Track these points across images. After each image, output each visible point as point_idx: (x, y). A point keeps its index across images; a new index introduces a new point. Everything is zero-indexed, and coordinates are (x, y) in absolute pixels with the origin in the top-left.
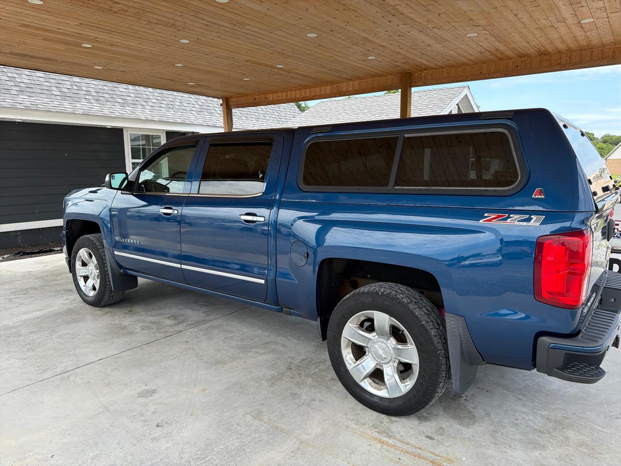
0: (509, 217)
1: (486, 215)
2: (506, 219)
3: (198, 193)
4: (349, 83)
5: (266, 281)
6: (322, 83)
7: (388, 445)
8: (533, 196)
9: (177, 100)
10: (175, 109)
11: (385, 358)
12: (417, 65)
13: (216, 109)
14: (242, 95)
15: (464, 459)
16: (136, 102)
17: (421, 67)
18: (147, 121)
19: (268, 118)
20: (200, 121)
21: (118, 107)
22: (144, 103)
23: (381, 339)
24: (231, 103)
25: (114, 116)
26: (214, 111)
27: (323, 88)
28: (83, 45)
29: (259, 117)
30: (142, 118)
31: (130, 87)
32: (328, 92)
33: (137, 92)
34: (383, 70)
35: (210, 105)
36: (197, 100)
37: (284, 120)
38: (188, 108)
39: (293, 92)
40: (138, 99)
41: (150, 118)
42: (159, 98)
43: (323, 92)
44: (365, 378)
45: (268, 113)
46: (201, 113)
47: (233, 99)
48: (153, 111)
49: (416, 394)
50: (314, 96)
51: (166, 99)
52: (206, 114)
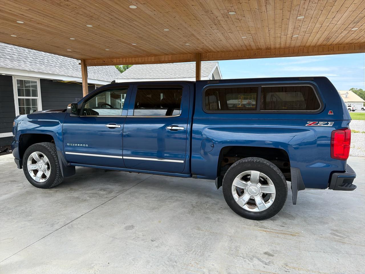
0: (318, 123)
1: (308, 122)
2: (317, 124)
3: (133, 116)
4: (166, 56)
5: (185, 162)
6: (150, 55)
7: (268, 231)
8: (329, 114)
9: (45, 59)
10: (45, 65)
11: (256, 193)
12: (207, 50)
13: (70, 66)
14: (95, 58)
15: (302, 232)
16: (20, 59)
17: (208, 51)
18: (30, 72)
19: (100, 73)
20: (63, 73)
21: (8, 62)
22: (25, 60)
23: (253, 184)
24: (87, 63)
25: (8, 67)
26: (69, 67)
27: (150, 58)
28: (17, 22)
29: (95, 72)
30: (27, 70)
31: (26, 49)
32: (153, 60)
33: (19, 52)
34: (188, 51)
35: (66, 63)
36: (57, 60)
37: (110, 74)
38: (53, 65)
39: (130, 59)
40: (20, 57)
41: (32, 70)
42: (34, 57)
43: (149, 60)
44: (245, 204)
45: (100, 69)
46: (61, 68)
47: (89, 61)
48: (32, 65)
49: (274, 207)
50: (144, 62)
51: (38, 58)
52: (64, 68)
